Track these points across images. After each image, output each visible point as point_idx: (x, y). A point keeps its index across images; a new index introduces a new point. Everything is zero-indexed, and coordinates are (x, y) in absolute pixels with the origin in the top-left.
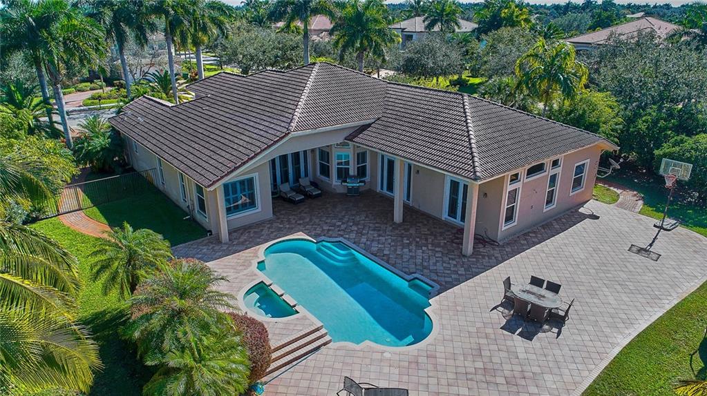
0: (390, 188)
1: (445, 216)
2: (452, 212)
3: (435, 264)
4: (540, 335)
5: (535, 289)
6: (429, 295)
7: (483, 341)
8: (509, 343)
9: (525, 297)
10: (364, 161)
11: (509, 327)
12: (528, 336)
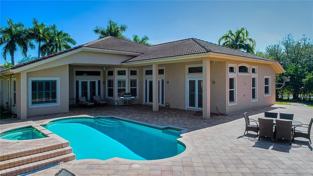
0: (151, 100)
1: (187, 107)
2: (192, 103)
10: (135, 85)
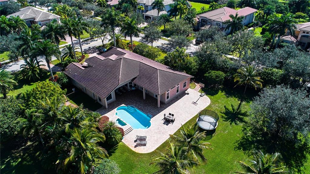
3: (152, 111)
4: (169, 124)
5: (169, 116)
6: (151, 118)
7: (159, 126)
8: (164, 126)
9: (167, 117)
11: (164, 124)
12: (167, 125)
